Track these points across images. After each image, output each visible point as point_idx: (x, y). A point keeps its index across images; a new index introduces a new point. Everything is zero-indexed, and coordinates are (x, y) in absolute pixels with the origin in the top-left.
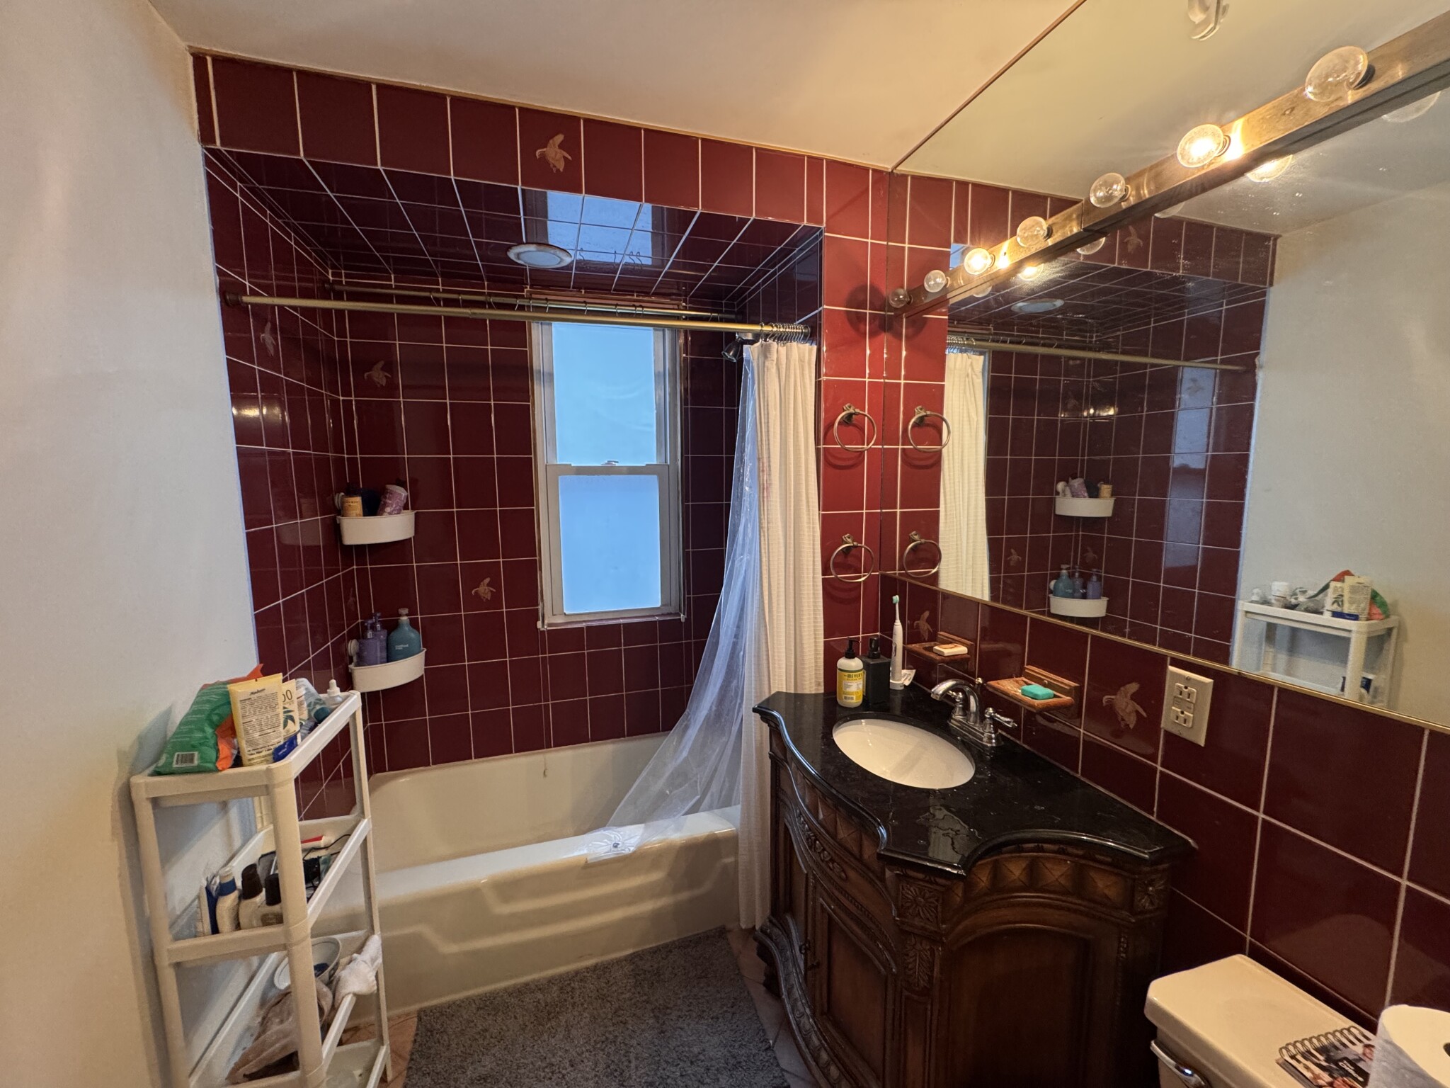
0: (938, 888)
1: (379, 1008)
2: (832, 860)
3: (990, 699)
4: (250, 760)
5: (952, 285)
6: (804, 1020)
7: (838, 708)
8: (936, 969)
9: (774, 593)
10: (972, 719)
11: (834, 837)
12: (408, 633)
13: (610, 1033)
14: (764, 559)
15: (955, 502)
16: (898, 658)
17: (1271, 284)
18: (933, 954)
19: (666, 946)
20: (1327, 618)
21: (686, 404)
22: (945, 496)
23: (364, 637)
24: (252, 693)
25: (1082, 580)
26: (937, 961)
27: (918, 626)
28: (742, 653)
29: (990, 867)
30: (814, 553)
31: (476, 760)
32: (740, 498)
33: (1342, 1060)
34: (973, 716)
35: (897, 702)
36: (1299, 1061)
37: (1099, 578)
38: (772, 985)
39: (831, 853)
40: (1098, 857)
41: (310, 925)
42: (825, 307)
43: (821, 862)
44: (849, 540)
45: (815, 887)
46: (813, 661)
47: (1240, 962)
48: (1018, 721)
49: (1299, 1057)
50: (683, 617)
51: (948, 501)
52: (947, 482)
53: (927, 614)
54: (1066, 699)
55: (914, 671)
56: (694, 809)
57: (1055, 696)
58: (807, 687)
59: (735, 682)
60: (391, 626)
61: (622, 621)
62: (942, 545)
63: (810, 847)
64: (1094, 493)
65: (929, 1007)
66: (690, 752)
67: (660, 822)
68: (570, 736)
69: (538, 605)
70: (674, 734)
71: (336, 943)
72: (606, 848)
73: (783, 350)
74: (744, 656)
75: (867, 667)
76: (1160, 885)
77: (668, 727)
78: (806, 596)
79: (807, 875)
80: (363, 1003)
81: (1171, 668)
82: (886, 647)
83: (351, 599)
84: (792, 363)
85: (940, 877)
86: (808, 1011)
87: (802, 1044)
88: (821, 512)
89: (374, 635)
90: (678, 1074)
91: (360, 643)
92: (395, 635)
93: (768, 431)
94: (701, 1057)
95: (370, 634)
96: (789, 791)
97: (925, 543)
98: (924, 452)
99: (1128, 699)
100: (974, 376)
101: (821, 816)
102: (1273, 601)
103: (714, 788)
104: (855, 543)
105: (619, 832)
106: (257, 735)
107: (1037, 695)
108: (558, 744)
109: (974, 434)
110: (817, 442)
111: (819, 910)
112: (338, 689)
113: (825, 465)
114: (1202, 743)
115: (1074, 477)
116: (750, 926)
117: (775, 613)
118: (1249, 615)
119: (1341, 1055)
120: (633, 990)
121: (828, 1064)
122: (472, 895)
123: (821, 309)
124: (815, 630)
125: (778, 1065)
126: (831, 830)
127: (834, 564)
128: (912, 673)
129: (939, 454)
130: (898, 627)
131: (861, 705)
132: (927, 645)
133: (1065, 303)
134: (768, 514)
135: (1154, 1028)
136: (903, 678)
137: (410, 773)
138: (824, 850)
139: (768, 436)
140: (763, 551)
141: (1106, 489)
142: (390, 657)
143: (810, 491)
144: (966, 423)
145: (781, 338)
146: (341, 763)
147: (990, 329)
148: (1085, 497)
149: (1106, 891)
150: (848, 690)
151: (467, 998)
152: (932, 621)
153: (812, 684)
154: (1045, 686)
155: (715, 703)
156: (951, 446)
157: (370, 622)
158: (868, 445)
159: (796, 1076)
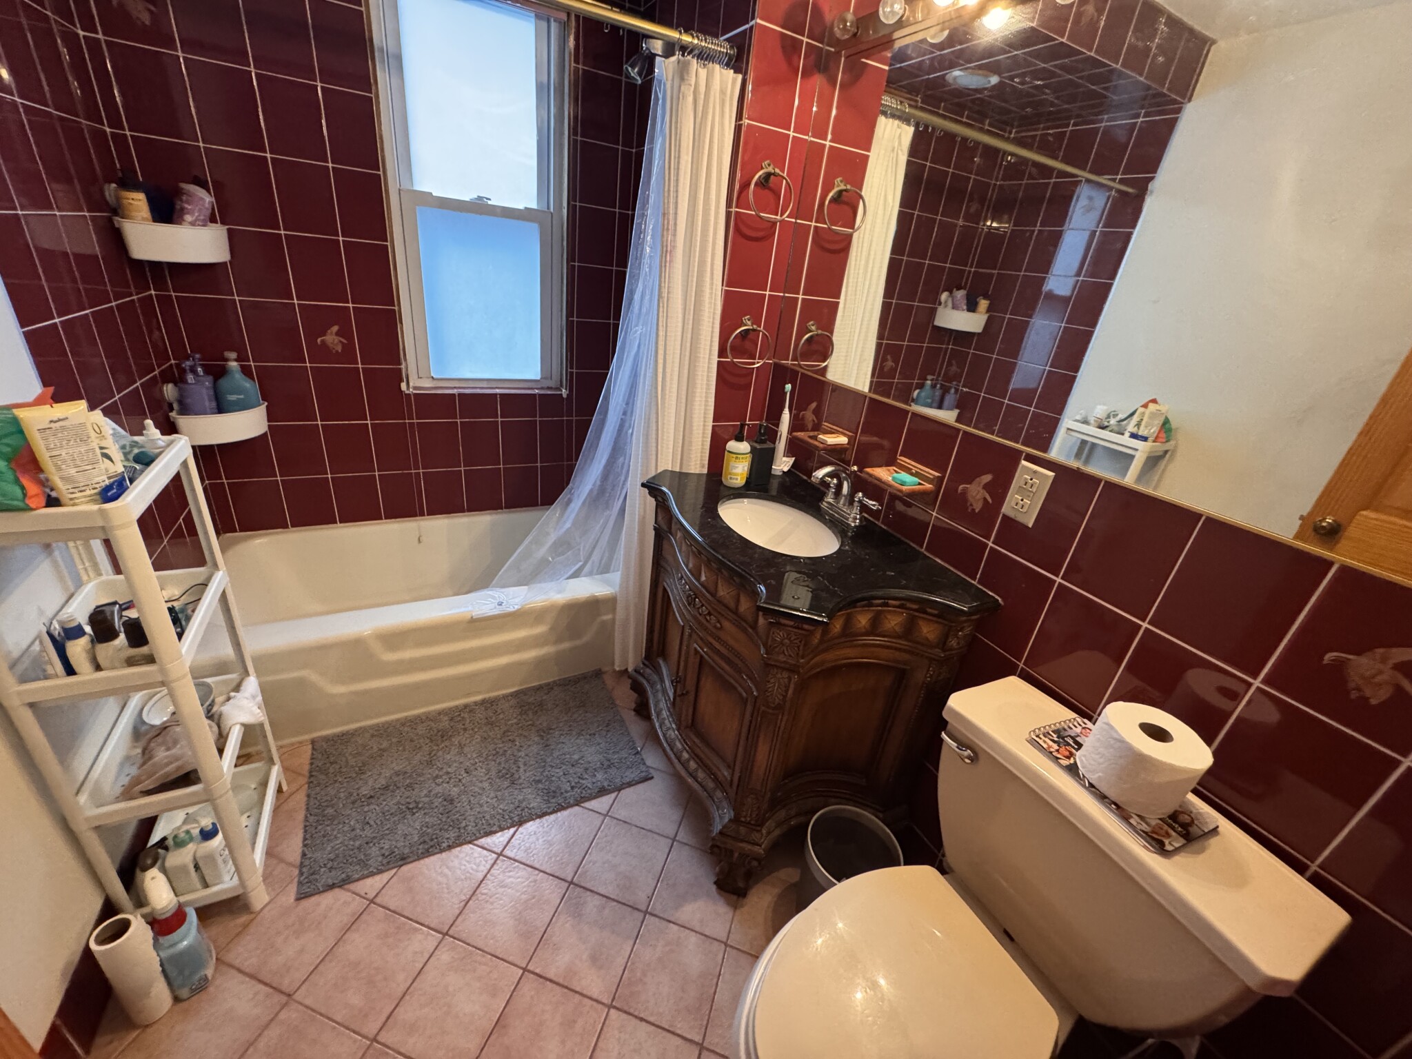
0: (803, 632)
1: (265, 737)
2: (709, 614)
3: (859, 484)
4: (71, 499)
5: (908, 18)
6: (671, 732)
7: (722, 488)
8: (790, 692)
9: (668, 370)
10: (842, 501)
11: (713, 595)
12: (238, 380)
13: (500, 748)
14: (661, 333)
15: (856, 295)
16: (781, 446)
17: (1190, 100)
18: (790, 679)
19: (548, 684)
20: (1126, 439)
21: (575, 134)
22: (847, 287)
23: (184, 381)
24: (51, 421)
25: (941, 391)
26: (792, 686)
27: (803, 418)
28: (630, 431)
29: (844, 617)
30: (712, 332)
31: (342, 525)
32: (639, 258)
33: (1067, 737)
34: (843, 498)
35: (774, 486)
36: (1041, 738)
37: (957, 390)
38: (642, 710)
39: (709, 608)
40: (929, 610)
41: (188, 664)
42: (759, 21)
43: (698, 615)
44: (749, 323)
45: (690, 635)
46: (700, 443)
47: (1013, 681)
48: (881, 505)
49: (1041, 736)
50: (564, 392)
51: (849, 293)
52: (852, 271)
53: (814, 405)
54: (928, 486)
55: (794, 459)
56: (576, 575)
57: (920, 484)
58: (693, 467)
59: (621, 459)
60: (218, 372)
61: (498, 391)
62: (836, 338)
63: (689, 604)
64: (972, 307)
65: (780, 717)
66: (574, 524)
67: (543, 585)
68: (444, 504)
69: (400, 364)
70: (555, 509)
71: (208, 686)
72: (492, 606)
73: (703, 73)
74: (632, 434)
75: (753, 450)
76: (967, 630)
77: (549, 500)
78: (700, 377)
79: (683, 627)
80: (251, 732)
81: (1024, 462)
82: (773, 436)
83: (156, 333)
84: (712, 93)
85: (806, 624)
86: (674, 726)
87: (668, 749)
88: (725, 288)
89: (197, 382)
90: (562, 773)
91: (180, 390)
92: (224, 383)
93: (677, 180)
94: (580, 761)
95: (190, 378)
96: (670, 558)
97: (821, 334)
98: (836, 233)
99: (980, 489)
100: (899, 151)
101: (703, 578)
102: (1092, 422)
103: (596, 557)
104: (755, 326)
105: (503, 593)
106: (73, 471)
107: (905, 482)
108: (433, 512)
109: (886, 221)
110: (729, 205)
111: (692, 652)
112: (158, 431)
113: (734, 233)
114: (1030, 526)
115: (959, 288)
116: (623, 668)
117: (667, 392)
118: (1069, 431)
119: (1067, 734)
120: (519, 717)
121: (688, 761)
122: (356, 646)
123: (753, 23)
124: (705, 413)
125: (644, 764)
126: (712, 589)
127: (731, 347)
128: (791, 460)
129: (850, 237)
130: (786, 416)
131: (744, 486)
132: (812, 434)
133: (1000, 82)
134: (669, 282)
135: (945, 723)
136: (782, 464)
137: (266, 534)
138: (703, 605)
139: (677, 186)
140: (660, 324)
141: (983, 304)
142: (221, 408)
143: (715, 262)
144: (881, 207)
145: (704, 56)
146: (181, 520)
147: (916, 101)
148: (963, 310)
149: (928, 635)
150: (734, 471)
151: (361, 728)
152: (817, 412)
153: (698, 464)
154: (912, 474)
155: (599, 478)
156: (862, 232)
157: (188, 363)
158: (781, 216)
159: (658, 770)
